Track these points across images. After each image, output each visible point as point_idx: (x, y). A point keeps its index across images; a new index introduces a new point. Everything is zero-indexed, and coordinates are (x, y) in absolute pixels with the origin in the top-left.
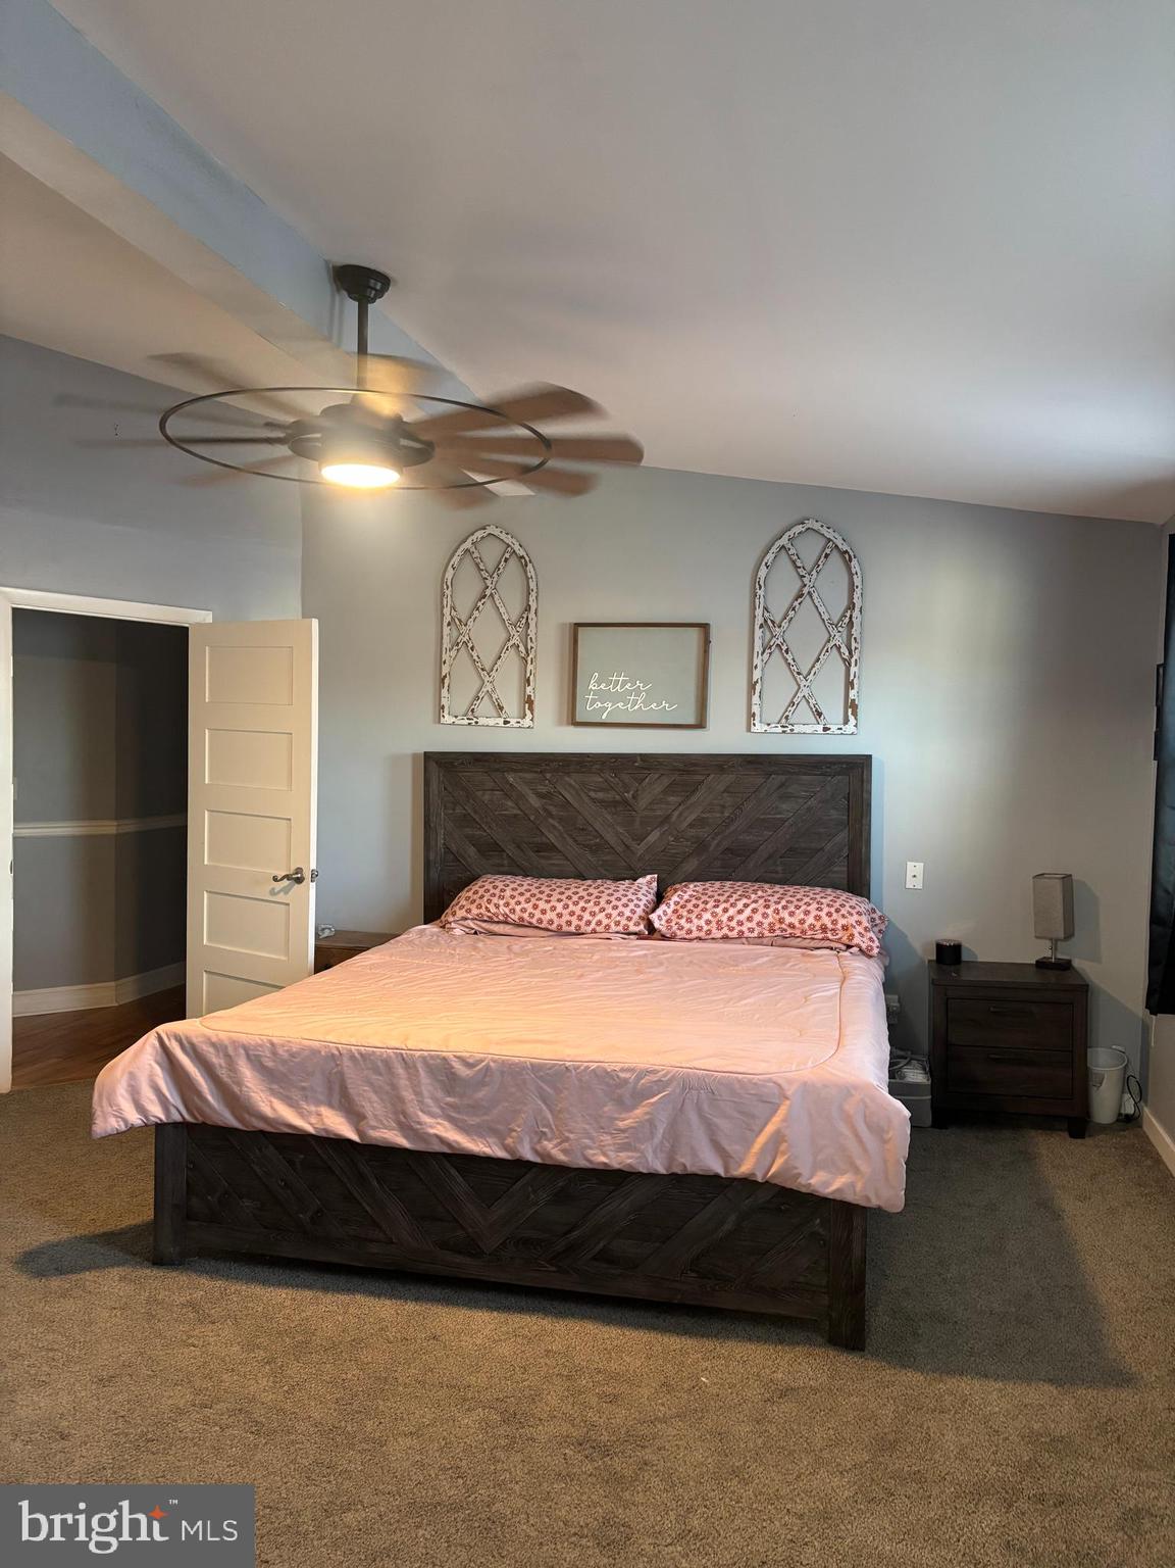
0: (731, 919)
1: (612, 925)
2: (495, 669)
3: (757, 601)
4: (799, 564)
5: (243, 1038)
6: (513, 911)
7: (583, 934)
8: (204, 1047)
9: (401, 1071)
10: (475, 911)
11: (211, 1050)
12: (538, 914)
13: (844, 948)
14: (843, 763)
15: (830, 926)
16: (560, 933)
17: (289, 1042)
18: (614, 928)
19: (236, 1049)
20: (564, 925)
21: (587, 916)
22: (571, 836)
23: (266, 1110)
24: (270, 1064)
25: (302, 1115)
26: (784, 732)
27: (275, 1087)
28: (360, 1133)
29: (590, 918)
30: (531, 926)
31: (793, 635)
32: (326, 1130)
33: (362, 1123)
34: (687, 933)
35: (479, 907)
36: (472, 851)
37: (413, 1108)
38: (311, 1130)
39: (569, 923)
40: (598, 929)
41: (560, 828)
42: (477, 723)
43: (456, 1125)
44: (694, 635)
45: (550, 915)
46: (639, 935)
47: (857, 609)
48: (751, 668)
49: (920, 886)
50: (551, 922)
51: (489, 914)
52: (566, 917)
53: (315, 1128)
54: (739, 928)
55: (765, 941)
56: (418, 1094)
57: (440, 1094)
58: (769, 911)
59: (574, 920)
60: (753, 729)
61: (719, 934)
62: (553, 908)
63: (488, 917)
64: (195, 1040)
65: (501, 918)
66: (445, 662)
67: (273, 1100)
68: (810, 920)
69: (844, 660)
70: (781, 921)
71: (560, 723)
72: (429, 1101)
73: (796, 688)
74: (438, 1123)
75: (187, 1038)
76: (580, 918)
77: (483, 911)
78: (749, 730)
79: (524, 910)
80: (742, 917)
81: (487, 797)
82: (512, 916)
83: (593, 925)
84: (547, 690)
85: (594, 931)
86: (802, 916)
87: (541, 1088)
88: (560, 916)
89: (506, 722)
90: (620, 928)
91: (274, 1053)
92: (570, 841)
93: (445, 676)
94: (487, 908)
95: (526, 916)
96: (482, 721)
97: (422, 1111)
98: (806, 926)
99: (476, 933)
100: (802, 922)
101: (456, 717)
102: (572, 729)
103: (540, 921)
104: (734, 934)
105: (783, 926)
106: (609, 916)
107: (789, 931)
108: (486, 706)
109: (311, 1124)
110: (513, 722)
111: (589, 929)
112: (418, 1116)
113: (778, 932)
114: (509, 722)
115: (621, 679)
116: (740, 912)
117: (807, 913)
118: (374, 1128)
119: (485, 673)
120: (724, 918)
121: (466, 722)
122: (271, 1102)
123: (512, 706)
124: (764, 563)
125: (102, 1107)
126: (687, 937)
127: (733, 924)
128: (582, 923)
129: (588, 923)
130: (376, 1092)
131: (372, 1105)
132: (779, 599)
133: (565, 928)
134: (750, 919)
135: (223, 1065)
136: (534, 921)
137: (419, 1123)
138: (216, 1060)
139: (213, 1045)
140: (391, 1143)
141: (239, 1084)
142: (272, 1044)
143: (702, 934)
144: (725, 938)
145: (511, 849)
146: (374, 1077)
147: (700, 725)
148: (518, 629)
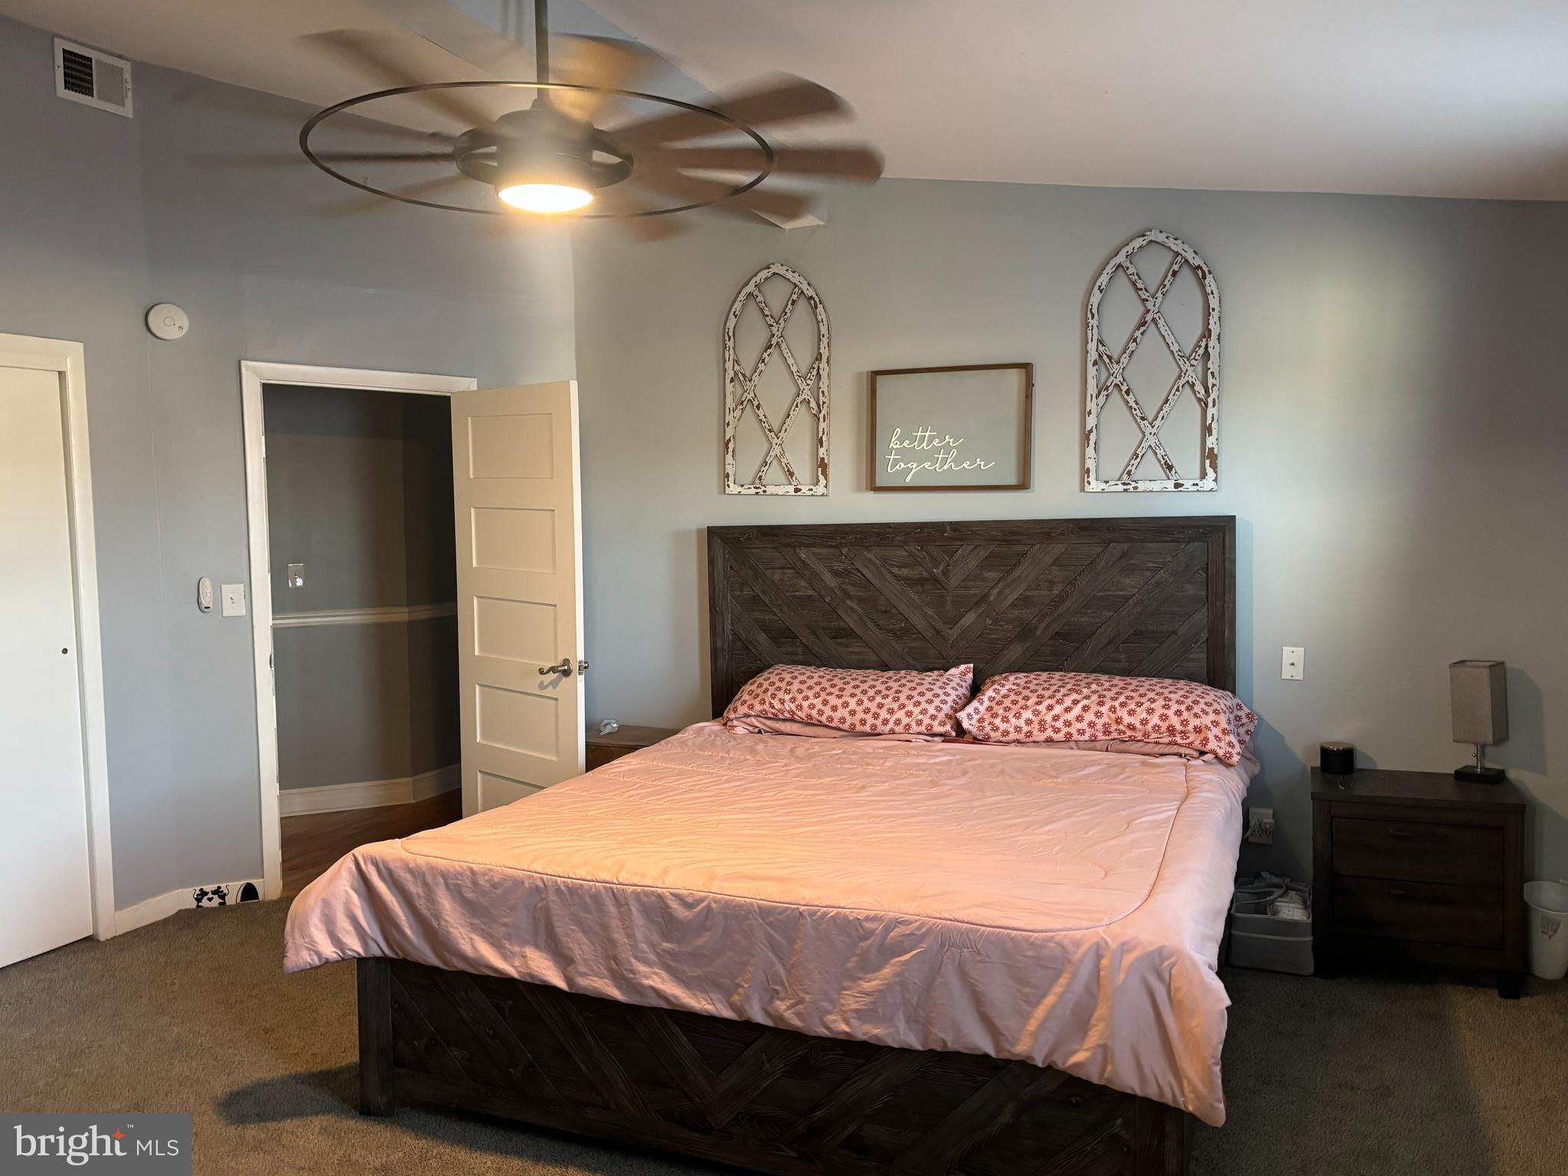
0: (1056, 718)
1: (914, 724)
2: (784, 429)
3: (1089, 332)
4: (1140, 286)
5: (442, 864)
6: (800, 707)
7: (880, 734)
8: (402, 874)
9: (612, 909)
10: (758, 707)
11: (409, 877)
12: (828, 711)
13: (1196, 754)
14: (1198, 527)
15: (1178, 727)
16: (854, 733)
17: (490, 870)
18: (915, 728)
19: (434, 877)
20: (858, 724)
21: (884, 714)
22: (872, 620)
23: (466, 948)
24: (470, 895)
25: (505, 957)
26: (1126, 490)
27: (476, 921)
28: (569, 980)
29: (888, 716)
30: (820, 724)
31: (1134, 374)
32: (531, 975)
33: (569, 969)
34: (1003, 735)
35: (763, 702)
37: (625, 954)
38: (514, 973)
39: (863, 722)
40: (897, 729)
41: (860, 610)
42: (765, 491)
43: (675, 977)
44: (1014, 378)
45: (842, 712)
46: (945, 738)
47: (1214, 336)
48: (1085, 413)
49: (1300, 677)
50: (843, 720)
51: (773, 711)
52: (860, 715)
53: (519, 972)
54: (1067, 729)
55: (1098, 745)
56: (631, 936)
57: (656, 938)
58: (1104, 709)
59: (869, 717)
60: (1088, 488)
61: (1042, 737)
62: (846, 705)
63: (773, 714)
64: (392, 866)
65: (787, 715)
66: (728, 424)
67: (474, 937)
68: (1155, 720)
69: (1199, 400)
70: (1119, 721)
71: (858, 489)
72: (644, 946)
73: (1141, 436)
74: (655, 973)
75: (383, 861)
76: (876, 716)
77: (766, 707)
78: (1082, 489)
79: (812, 707)
80: (1071, 716)
81: (777, 577)
82: (799, 713)
83: (891, 725)
84: (843, 454)
85: (892, 732)
86: (1144, 715)
87: (772, 936)
88: (853, 713)
89: (797, 490)
90: (922, 729)
91: (475, 883)
92: (871, 625)
93: (729, 440)
94: (770, 703)
95: (814, 713)
96: (770, 490)
97: (636, 958)
98: (1149, 727)
99: (760, 732)
100: (1144, 722)
101: (742, 486)
102: (872, 494)
103: (830, 719)
104: (1060, 736)
105: (1121, 727)
106: (909, 714)
107: (1129, 733)
108: (774, 473)
109: (514, 967)
110: (805, 489)
111: (887, 729)
112: (631, 965)
113: (1115, 735)
114: (800, 490)
115: (927, 434)
116: (1068, 710)
117: (1150, 711)
118: (583, 975)
119: (773, 434)
120: (1049, 718)
121: (753, 491)
122: (471, 939)
123: (803, 470)
124: (1097, 286)
125: (294, 939)
126: (1003, 739)
127: (1059, 724)
128: (878, 723)
129: (885, 722)
130: (584, 932)
131: (580, 946)
132: (1117, 330)
133: (859, 728)
134: (1079, 719)
135: (422, 894)
136: (823, 719)
137: (633, 972)
138: (415, 889)
139: (411, 871)
140: (602, 993)
141: (438, 917)
142: (473, 872)
143: (1021, 737)
144: (1049, 741)
145: (805, 636)
146: (583, 915)
147: (1023, 485)
148: (809, 382)
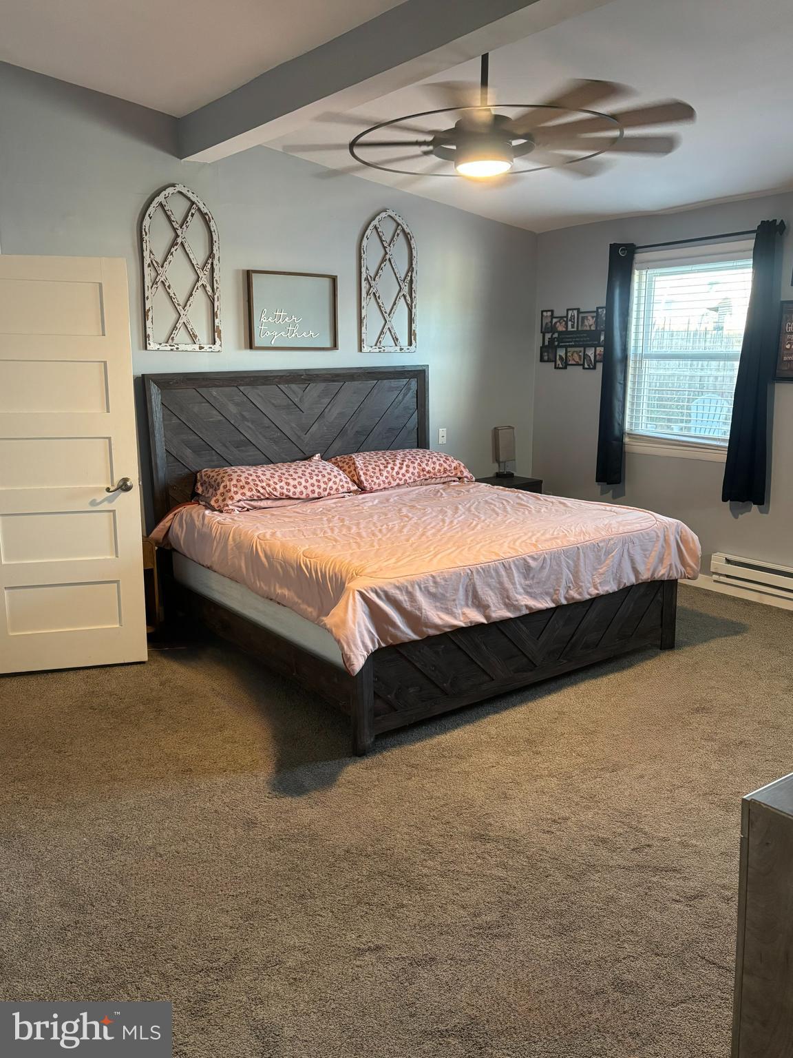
0: (398, 473)
1: (340, 488)
2: (188, 304)
3: (362, 262)
4: (384, 239)
5: (415, 578)
6: (275, 489)
7: (322, 497)
8: (394, 592)
9: (503, 573)
10: (248, 494)
11: (398, 592)
12: (292, 490)
13: (458, 479)
15: (448, 468)
16: (309, 500)
17: (442, 572)
18: (341, 490)
19: (413, 587)
20: (310, 493)
21: (323, 486)
22: (260, 433)
23: (438, 621)
24: (433, 590)
25: (455, 618)
26: (380, 351)
27: (438, 604)
28: (487, 617)
29: (325, 486)
30: (290, 498)
32: (471, 622)
33: (487, 611)
34: (379, 486)
35: (251, 490)
36: (188, 452)
37: (512, 593)
38: (463, 625)
39: (313, 492)
40: (332, 492)
41: (253, 428)
42: (177, 348)
43: (531, 596)
44: (326, 283)
45: (299, 489)
46: (355, 492)
47: (415, 272)
48: (360, 308)
49: (445, 443)
50: (301, 493)
51: (259, 494)
52: (310, 488)
53: (465, 623)
54: (404, 478)
55: (418, 483)
56: (514, 584)
57: (523, 581)
58: (416, 465)
59: (315, 488)
60: (364, 350)
61: (394, 484)
62: (300, 484)
63: (258, 497)
64: (386, 589)
65: (267, 496)
66: (148, 298)
67: (439, 613)
68: (438, 467)
69: (407, 304)
70: (423, 470)
71: (240, 348)
72: (518, 586)
74: (524, 598)
75: (380, 588)
76: (319, 487)
77: (254, 492)
78: (360, 350)
79: (282, 488)
80: (403, 471)
81: (196, 409)
82: (275, 493)
83: (328, 491)
84: (229, 322)
85: (329, 494)
86: (432, 465)
87: (567, 562)
88: (306, 488)
89: (201, 348)
90: (345, 490)
91: (435, 582)
93: (149, 310)
94: (256, 490)
95: (285, 491)
96: (182, 347)
97: (517, 593)
98: (436, 470)
99: (248, 510)
100: (434, 468)
101: (160, 344)
102: (249, 352)
103: (294, 493)
104: (402, 482)
105: (425, 473)
106: (335, 483)
107: (428, 475)
108: (181, 335)
109: (461, 621)
110: (206, 347)
111: (326, 493)
112: (516, 597)
113: (422, 477)
114: (203, 348)
115: (282, 314)
116: (401, 468)
117: (434, 463)
118: (494, 611)
119: (180, 307)
120: (394, 474)
121: (169, 348)
122: (438, 615)
123: (203, 335)
124: (365, 236)
126: (378, 488)
127: (400, 476)
128: (321, 491)
129: (325, 490)
130: (492, 589)
131: (491, 598)
132: (371, 262)
133: (312, 496)
134: (407, 471)
135: (407, 599)
136: (291, 494)
137: (517, 601)
138: (402, 597)
139: (398, 588)
140: (503, 617)
141: (420, 609)
142: (433, 577)
143: (387, 486)
144: (398, 485)
146: (490, 581)
147: (335, 346)
148: (205, 272)
